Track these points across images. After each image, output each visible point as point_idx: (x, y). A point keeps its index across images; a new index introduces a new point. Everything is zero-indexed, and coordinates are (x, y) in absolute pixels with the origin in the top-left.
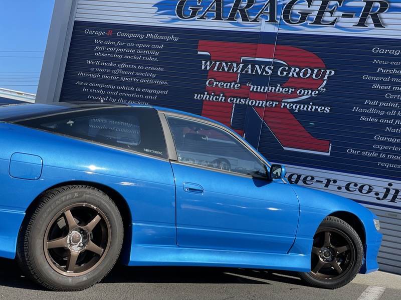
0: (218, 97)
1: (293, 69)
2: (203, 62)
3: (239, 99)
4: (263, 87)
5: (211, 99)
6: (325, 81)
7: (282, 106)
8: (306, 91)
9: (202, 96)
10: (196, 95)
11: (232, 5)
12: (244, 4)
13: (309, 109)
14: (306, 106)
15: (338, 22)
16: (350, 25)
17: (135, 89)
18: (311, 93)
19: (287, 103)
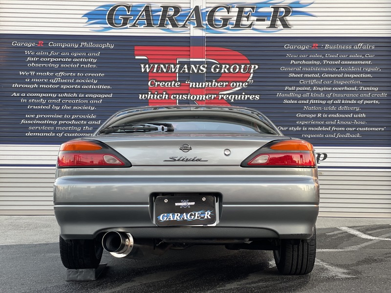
0: (161, 96)
1: (224, 66)
2: (142, 66)
3: (181, 96)
4: (201, 84)
5: (155, 97)
6: (252, 74)
7: (220, 98)
8: (238, 84)
9: (146, 95)
10: (140, 95)
11: (161, 13)
12: (171, 13)
13: (243, 98)
14: (240, 96)
15: (254, 25)
16: (265, 27)
17: (78, 95)
18: (242, 86)
19: (224, 95)
